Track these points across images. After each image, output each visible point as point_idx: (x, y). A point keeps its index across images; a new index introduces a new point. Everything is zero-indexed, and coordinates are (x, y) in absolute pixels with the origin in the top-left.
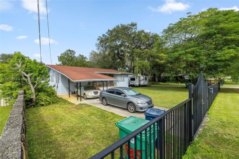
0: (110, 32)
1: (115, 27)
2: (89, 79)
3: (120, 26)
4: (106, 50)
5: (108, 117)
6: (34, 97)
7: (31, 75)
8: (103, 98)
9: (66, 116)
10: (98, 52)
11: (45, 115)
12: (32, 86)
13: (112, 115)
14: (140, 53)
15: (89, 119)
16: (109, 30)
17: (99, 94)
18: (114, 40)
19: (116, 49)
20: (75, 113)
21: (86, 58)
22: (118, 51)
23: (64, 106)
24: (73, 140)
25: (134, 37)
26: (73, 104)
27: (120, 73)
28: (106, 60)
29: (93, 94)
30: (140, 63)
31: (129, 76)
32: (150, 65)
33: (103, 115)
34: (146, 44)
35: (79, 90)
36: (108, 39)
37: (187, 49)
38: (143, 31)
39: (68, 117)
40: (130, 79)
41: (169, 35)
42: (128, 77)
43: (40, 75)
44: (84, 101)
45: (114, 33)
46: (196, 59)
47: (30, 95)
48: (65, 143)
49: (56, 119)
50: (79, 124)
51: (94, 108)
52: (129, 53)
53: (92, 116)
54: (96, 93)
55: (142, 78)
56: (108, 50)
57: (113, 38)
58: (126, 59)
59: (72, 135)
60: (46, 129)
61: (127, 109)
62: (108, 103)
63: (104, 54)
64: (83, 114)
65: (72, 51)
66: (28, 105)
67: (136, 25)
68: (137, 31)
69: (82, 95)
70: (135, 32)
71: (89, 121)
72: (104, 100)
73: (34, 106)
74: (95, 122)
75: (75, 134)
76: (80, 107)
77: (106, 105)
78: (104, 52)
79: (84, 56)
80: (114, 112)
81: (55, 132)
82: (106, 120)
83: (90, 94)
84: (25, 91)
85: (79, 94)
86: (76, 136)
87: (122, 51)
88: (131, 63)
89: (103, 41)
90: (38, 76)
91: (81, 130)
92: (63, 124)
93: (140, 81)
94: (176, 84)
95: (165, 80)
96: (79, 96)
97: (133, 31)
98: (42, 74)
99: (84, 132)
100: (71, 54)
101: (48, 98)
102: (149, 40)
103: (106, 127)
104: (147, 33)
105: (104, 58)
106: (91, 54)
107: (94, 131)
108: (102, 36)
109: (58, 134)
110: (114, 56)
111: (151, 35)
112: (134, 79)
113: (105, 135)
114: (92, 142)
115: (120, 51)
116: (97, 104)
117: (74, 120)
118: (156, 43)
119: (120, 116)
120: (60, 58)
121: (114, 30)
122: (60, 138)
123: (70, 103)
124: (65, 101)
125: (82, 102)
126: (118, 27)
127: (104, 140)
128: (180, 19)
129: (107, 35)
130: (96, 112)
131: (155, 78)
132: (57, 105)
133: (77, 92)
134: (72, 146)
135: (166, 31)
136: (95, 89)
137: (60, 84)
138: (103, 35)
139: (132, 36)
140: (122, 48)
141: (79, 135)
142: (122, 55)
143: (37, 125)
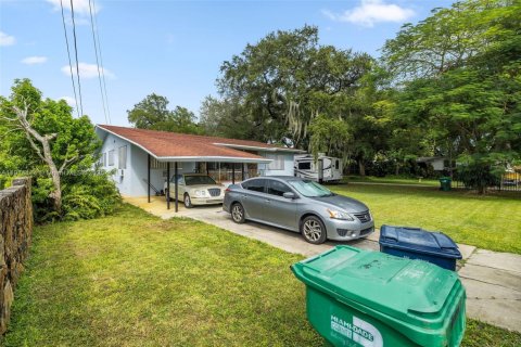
0: (253, 50)
1: (264, 37)
2: (199, 155)
3: (276, 35)
4: (240, 94)
5: (248, 253)
6: (57, 195)
7: (50, 137)
8: (232, 204)
9: (135, 245)
10: (221, 99)
11: (80, 241)
12: (53, 167)
13: (258, 249)
14: (325, 101)
15: (196, 256)
16: (249, 47)
17: (222, 195)
18: (259, 70)
19: (265, 91)
20: (159, 238)
21: (192, 114)
22: (269, 95)
23: (134, 222)
24: (145, 315)
25: (310, 62)
26: (157, 218)
27: (275, 149)
28: (239, 118)
29: (208, 195)
30: (326, 125)
31: (296, 157)
32: (350, 131)
33: (234, 248)
34: (340, 81)
35: (172, 185)
36: (245, 67)
37: (448, 89)
38: (332, 49)
39: (140, 248)
40: (297, 165)
41: (401, 53)
42: (292, 159)
43: (76, 140)
44: (184, 213)
45: (261, 54)
46: (476, 116)
47: (47, 188)
48: (121, 324)
49: (107, 251)
50: (167, 267)
51: (211, 230)
52: (297, 101)
53: (205, 249)
54: (215, 192)
55: (327, 162)
56: (246, 94)
57: (260, 65)
58: (291, 116)
59: (144, 298)
60: (76, 279)
61: (300, 234)
62: (248, 217)
63: (236, 105)
64: (179, 241)
65: (162, 98)
66: (41, 214)
67: (315, 31)
68: (317, 47)
69: (181, 198)
70: (313, 49)
71: (195, 262)
72: (236, 209)
73: (57, 218)
74: (214, 264)
75: (154, 298)
76: (173, 225)
77: (240, 223)
78: (236, 99)
79: (189, 111)
80: (263, 241)
81: (96, 288)
82: (242, 261)
83: (201, 194)
84: (34, 179)
85: (172, 195)
86: (156, 303)
87: (280, 98)
88: (303, 126)
89: (234, 72)
90: (71, 142)
91: (173, 285)
92: (122, 267)
93: (322, 170)
94: (411, 181)
95: (383, 171)
96: (171, 200)
97: (309, 46)
98: (81, 139)
99: (180, 291)
100: (158, 104)
101: (94, 199)
102: (347, 69)
103: (244, 280)
104: (343, 53)
105: (235, 113)
106: (206, 104)
107: (210, 290)
108: (231, 61)
109: (105, 295)
110: (260, 109)
111: (352, 57)
112: (309, 164)
113: (244, 305)
114: (204, 326)
115: (273, 96)
116: (219, 219)
117: (154, 256)
118: (364, 78)
119: (284, 252)
120: (133, 116)
121: (263, 45)
122: (106, 307)
123: (148, 216)
124: (137, 211)
125: (179, 215)
126: (271, 37)
127: (242, 321)
128: (433, 11)
129: (244, 58)
130: (214, 238)
131: (358, 167)
132: (115, 219)
133: (168, 190)
134: (140, 335)
135: (392, 46)
136: (214, 183)
137: (129, 171)
138: (235, 59)
139: (306, 59)
140: (280, 91)
141: (166, 300)
142: (278, 108)
143: (53, 267)
